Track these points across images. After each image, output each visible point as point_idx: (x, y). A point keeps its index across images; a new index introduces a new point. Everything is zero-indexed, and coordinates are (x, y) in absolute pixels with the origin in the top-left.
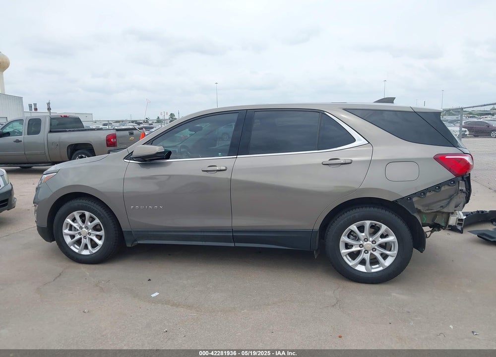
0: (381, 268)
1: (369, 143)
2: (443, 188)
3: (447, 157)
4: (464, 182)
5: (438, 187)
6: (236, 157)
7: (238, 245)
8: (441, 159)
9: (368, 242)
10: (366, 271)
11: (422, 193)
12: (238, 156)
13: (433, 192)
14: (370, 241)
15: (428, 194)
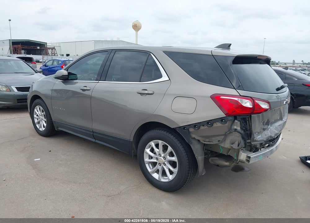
0: (167, 180)
1: (170, 79)
2: (215, 125)
3: (222, 97)
4: (239, 122)
5: (209, 123)
6: (98, 82)
7: (97, 141)
8: (216, 98)
9: (161, 157)
10: (158, 179)
11: (196, 126)
12: (99, 82)
13: (206, 127)
14: (162, 157)
15: (202, 128)
